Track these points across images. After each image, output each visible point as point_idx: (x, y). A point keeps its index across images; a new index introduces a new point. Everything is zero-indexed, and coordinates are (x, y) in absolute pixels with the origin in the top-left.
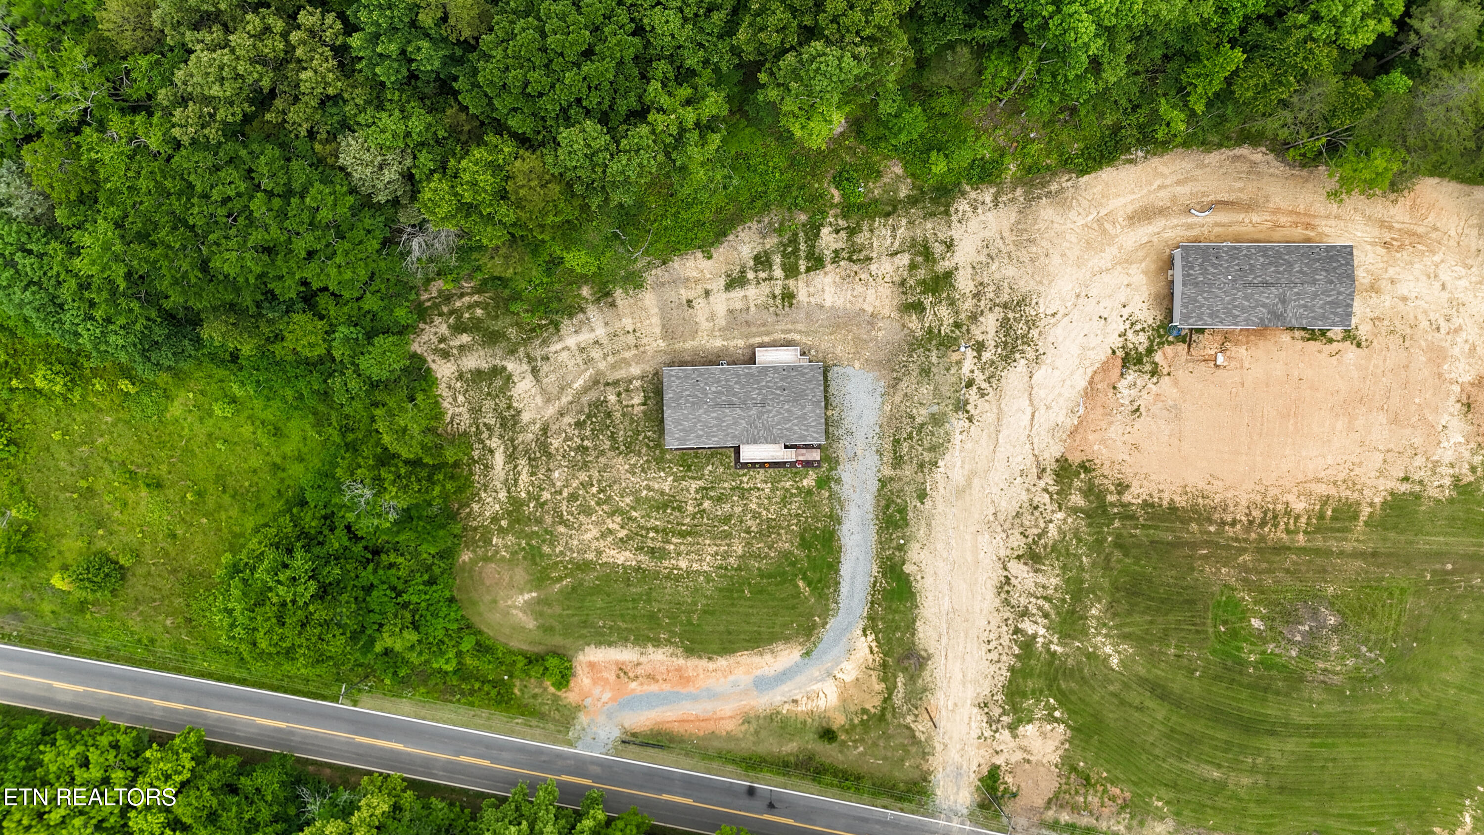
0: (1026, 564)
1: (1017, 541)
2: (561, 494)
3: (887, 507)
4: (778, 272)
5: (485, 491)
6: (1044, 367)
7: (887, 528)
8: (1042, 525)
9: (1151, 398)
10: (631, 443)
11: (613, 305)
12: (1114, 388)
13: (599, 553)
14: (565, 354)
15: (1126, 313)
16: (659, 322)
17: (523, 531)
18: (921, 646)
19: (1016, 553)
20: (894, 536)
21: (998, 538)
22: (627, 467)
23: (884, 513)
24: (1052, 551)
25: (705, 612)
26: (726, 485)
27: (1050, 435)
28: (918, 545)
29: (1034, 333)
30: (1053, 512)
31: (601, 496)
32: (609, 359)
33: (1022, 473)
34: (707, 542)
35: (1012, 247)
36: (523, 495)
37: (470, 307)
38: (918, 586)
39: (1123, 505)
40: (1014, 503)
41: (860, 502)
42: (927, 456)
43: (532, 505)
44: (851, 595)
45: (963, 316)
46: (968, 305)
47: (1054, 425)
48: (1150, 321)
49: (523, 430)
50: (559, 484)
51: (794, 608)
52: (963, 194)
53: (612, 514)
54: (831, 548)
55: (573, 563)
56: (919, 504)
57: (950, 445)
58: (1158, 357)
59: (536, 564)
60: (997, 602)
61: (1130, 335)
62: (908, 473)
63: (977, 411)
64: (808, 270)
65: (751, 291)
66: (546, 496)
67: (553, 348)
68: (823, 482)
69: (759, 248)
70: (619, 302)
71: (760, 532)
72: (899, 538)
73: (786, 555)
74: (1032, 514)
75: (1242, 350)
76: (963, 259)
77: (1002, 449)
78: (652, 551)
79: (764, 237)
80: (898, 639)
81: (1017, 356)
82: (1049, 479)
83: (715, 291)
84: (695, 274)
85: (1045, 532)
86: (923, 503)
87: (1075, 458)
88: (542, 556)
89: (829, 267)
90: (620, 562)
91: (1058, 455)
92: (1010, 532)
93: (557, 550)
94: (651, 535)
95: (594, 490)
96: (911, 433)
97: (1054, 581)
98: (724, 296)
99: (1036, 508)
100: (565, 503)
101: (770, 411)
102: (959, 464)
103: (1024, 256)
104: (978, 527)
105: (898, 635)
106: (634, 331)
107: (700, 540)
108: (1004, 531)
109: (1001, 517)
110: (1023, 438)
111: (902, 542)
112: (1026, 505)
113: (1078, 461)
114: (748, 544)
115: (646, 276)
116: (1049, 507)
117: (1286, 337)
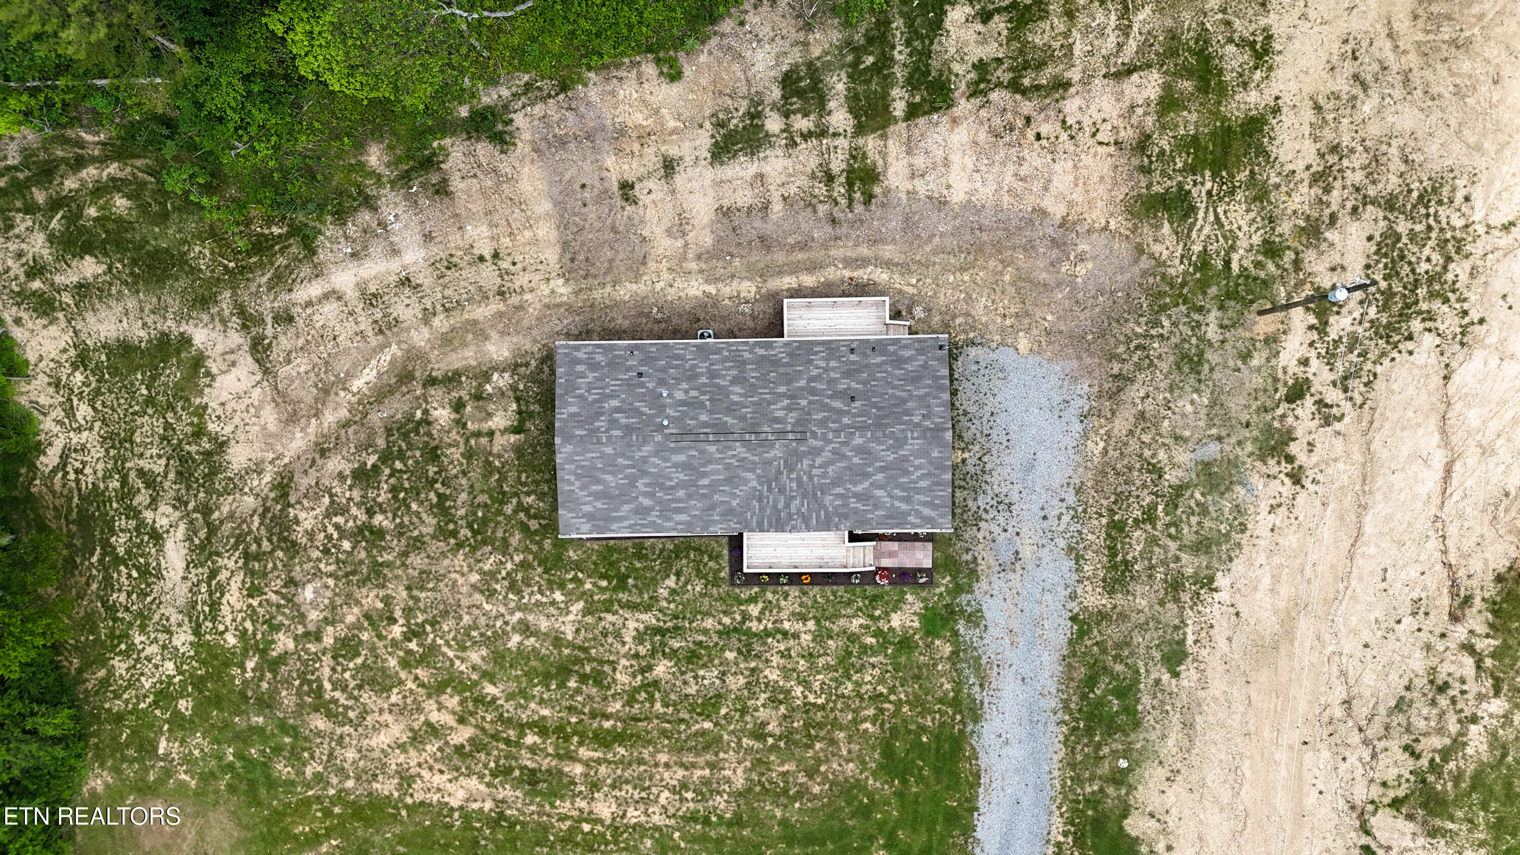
0: (1410, 817)
1: (1395, 765)
2: (318, 639)
3: (1091, 681)
4: (840, 118)
5: (143, 629)
6: (1479, 355)
7: (1090, 731)
8: (1453, 727)
10: (484, 521)
11: (442, 190)
13: (406, 779)
14: (330, 309)
16: (554, 235)
17: (227, 725)
19: (1392, 794)
20: (1106, 750)
21: (1352, 759)
22: (475, 578)
23: (1084, 697)
24: (1473, 788)
26: (709, 623)
27: (1487, 518)
28: (1161, 773)
29: (1459, 270)
30: (1480, 697)
31: (413, 645)
32: (436, 322)
33: (1417, 608)
34: (663, 758)
35: (1413, 60)
36: (231, 640)
37: (100, 190)
40: (1393, 676)
41: (1025, 670)
42: (1189, 564)
43: (250, 664)
45: (1285, 227)
47: (1499, 494)
49: (234, 487)
50: (314, 615)
53: (437, 689)
54: (955, 776)
55: (345, 804)
56: (1166, 677)
57: (1244, 539)
59: (259, 804)
62: (1142, 603)
63: (1315, 458)
64: (913, 112)
65: (775, 164)
66: (284, 642)
67: (301, 294)
68: (939, 621)
69: (796, 56)
70: (457, 184)
71: (788, 736)
72: (1115, 754)
74: (1433, 703)
76: (1293, 87)
77: (1372, 550)
78: (531, 778)
79: (808, 28)
81: (1416, 325)
82: (1477, 622)
83: (688, 160)
84: (639, 118)
85: (1458, 743)
86: (1176, 675)
88: (272, 784)
89: (963, 106)
90: (455, 803)
91: (1504, 565)
92: (1380, 745)
93: (309, 771)
94: (530, 739)
95: (397, 631)
96: (1153, 507)
98: (709, 174)
99: (1443, 688)
100: (327, 660)
101: (818, 452)
102: (1266, 582)
104: (1305, 733)
106: (496, 255)
107: (646, 753)
108: (1366, 742)
109: (1362, 711)
110: (1423, 524)
111: (1123, 763)
112: (1420, 683)
114: (759, 764)
115: (519, 120)
116: (1472, 687)
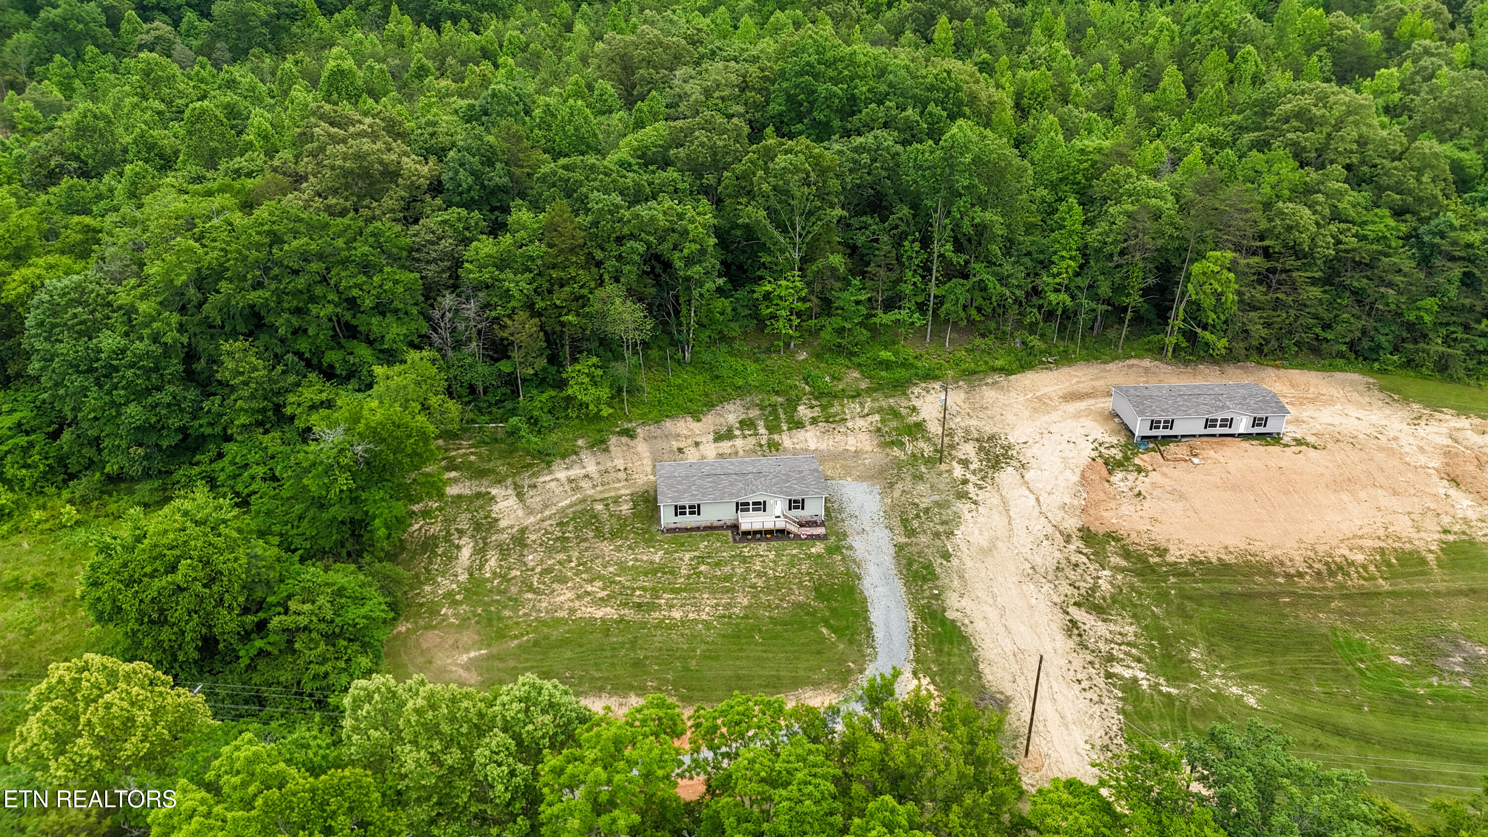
0: (1089, 612)
1: (1068, 590)
2: (533, 570)
3: (910, 564)
4: (762, 430)
5: (443, 576)
6: (1032, 470)
7: (915, 581)
8: (1091, 580)
9: (1148, 486)
10: (617, 532)
11: (606, 450)
12: (1108, 481)
13: (573, 611)
14: (553, 484)
15: (1090, 439)
16: (650, 463)
17: (481, 601)
18: (994, 689)
19: (1072, 601)
20: (926, 587)
21: (1046, 587)
22: (612, 547)
23: (909, 570)
24: (1114, 602)
25: (706, 657)
26: (725, 554)
27: (1062, 511)
28: (956, 595)
29: (1012, 452)
30: (1096, 570)
31: (581, 568)
32: (598, 487)
33: (1048, 538)
34: (706, 596)
35: (970, 411)
36: (488, 575)
37: (465, 455)
38: (970, 630)
39: (1170, 565)
40: (1050, 559)
42: (941, 528)
43: (497, 581)
45: (941, 446)
46: (945, 440)
47: (1062, 504)
48: (1116, 442)
49: (499, 532)
50: (532, 564)
51: (819, 652)
52: (915, 385)
53: (591, 581)
54: (853, 599)
55: (540, 621)
56: (944, 562)
57: (962, 520)
58: (1137, 461)
59: (492, 626)
60: (1071, 644)
61: (1102, 450)
62: (924, 540)
63: (980, 498)
64: (789, 429)
65: (739, 443)
66: (516, 573)
67: (542, 479)
68: (836, 550)
69: (744, 416)
70: (612, 448)
71: (767, 588)
72: (931, 589)
73: (800, 606)
74: (1075, 570)
75: (1212, 454)
76: (928, 416)
77: (1018, 521)
78: (639, 606)
79: (748, 409)
80: (961, 682)
81: (1003, 465)
82: (1078, 543)
83: (705, 442)
84: (685, 431)
85: (1096, 586)
86: (949, 562)
87: (1098, 529)
88: (501, 618)
89: (809, 427)
90: (598, 616)
91: (1080, 526)
92: (1056, 583)
93: (521, 613)
94: (638, 593)
95: (573, 564)
96: (918, 514)
97: (1130, 629)
98: (713, 445)
99: (1078, 565)
100: (537, 576)
101: (767, 476)
102: (977, 532)
103: (983, 415)
104: (1018, 578)
105: (960, 678)
106: (625, 469)
107: (697, 595)
108: (1049, 582)
109: (1041, 571)
110: (1036, 514)
111: (936, 592)
112: (1064, 562)
113: (1101, 532)
114: (755, 596)
115: (639, 430)
116: (1091, 567)
117: (1245, 445)
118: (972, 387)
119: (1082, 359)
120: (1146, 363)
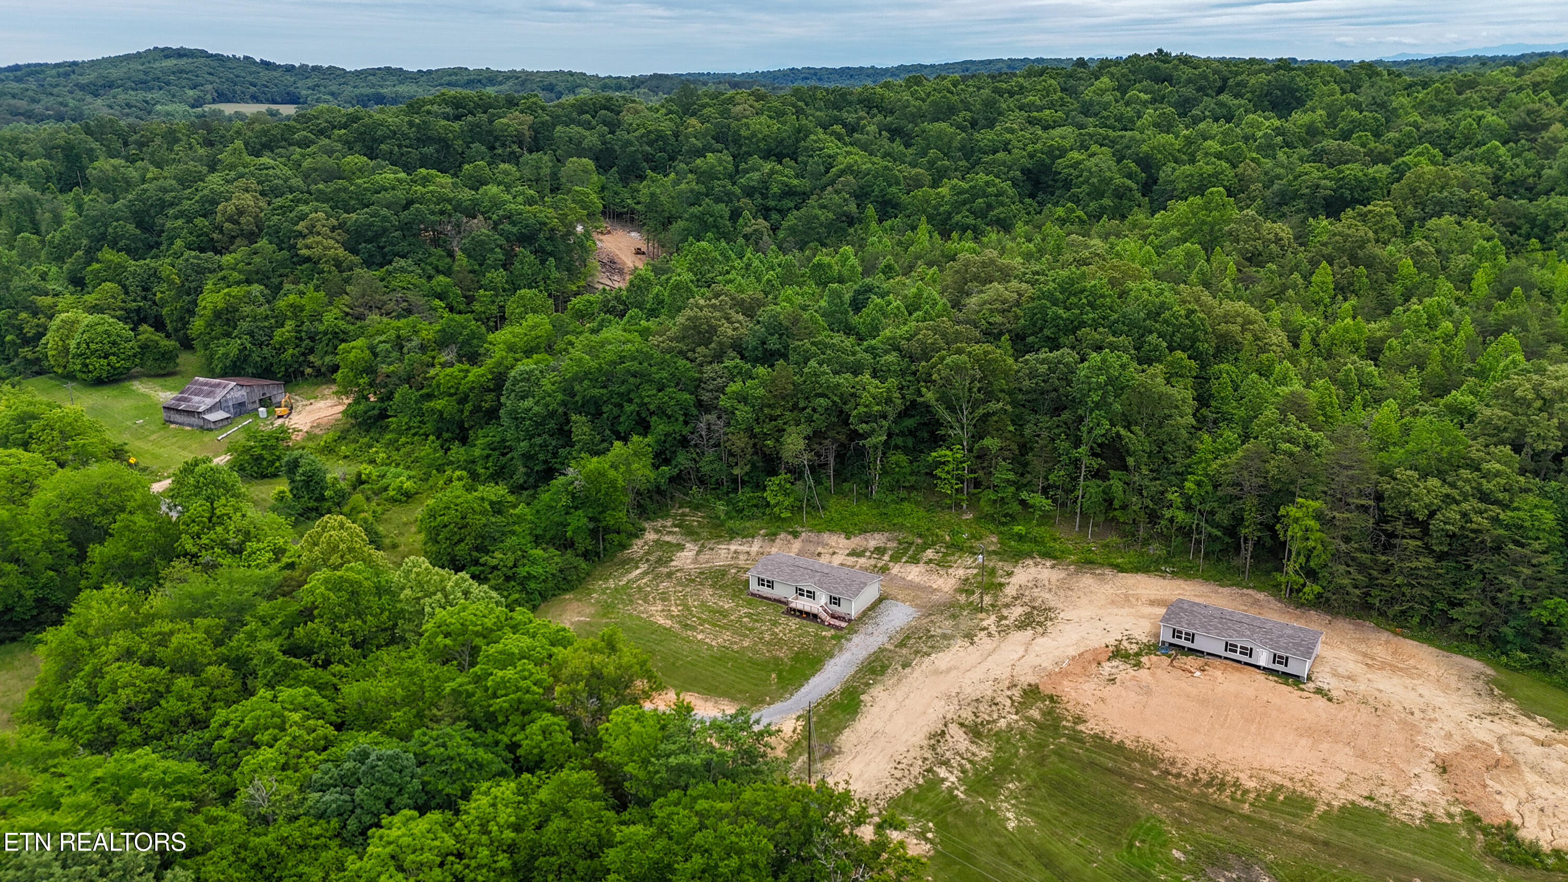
0: (966, 733)
1: (967, 715)
2: (658, 591)
3: (875, 661)
4: (886, 557)
5: (614, 579)
6: (1046, 638)
7: (866, 671)
8: (995, 716)
9: (1128, 677)
10: (725, 586)
11: (773, 541)
12: (1099, 663)
13: (651, 616)
14: (724, 551)
15: (1126, 633)
17: (615, 596)
18: (837, 744)
19: (961, 721)
20: (868, 677)
21: (952, 707)
22: (711, 593)
23: (870, 664)
24: (994, 735)
26: (768, 617)
27: (1031, 670)
28: (882, 688)
29: (1049, 623)
30: (1009, 713)
33: (996, 680)
34: (728, 633)
36: (635, 586)
37: (693, 521)
38: (864, 709)
39: (1074, 730)
40: (978, 692)
41: (855, 652)
42: (925, 649)
44: (807, 694)
45: (1000, 603)
46: (1008, 600)
47: (1038, 665)
48: (1145, 641)
49: (666, 567)
50: (661, 587)
51: (756, 685)
52: (1034, 558)
54: (813, 667)
55: (629, 615)
56: (900, 668)
57: (947, 650)
58: (1144, 659)
59: (605, 609)
60: (924, 743)
61: (1125, 643)
62: (904, 652)
63: (980, 642)
64: (907, 562)
65: (863, 561)
66: (648, 589)
67: (720, 546)
68: (838, 638)
69: (882, 545)
70: (777, 541)
71: (769, 642)
72: (870, 679)
73: (776, 658)
74: (990, 706)
75: (1218, 673)
76: (1016, 582)
77: (988, 664)
79: (889, 541)
80: (822, 733)
81: (1029, 628)
82: (1016, 693)
83: (840, 554)
84: (833, 543)
85: (995, 721)
86: (904, 669)
87: (1046, 689)
88: (614, 607)
89: (921, 565)
90: (659, 623)
91: (1033, 683)
92: (964, 707)
93: (627, 608)
94: (694, 619)
95: (680, 594)
96: (922, 637)
97: (984, 754)
98: (844, 557)
99: (997, 704)
100: (656, 594)
102: (948, 660)
103: (1062, 593)
104: (939, 695)
105: (825, 731)
107: (724, 631)
108: (959, 705)
109: (961, 696)
110: (1008, 664)
111: (871, 682)
112: (988, 698)
113: (1047, 692)
114: (756, 644)
115: (803, 534)
116: (1007, 709)
117: (1260, 677)
118: (1077, 572)
119: (1201, 577)
120: (1261, 596)
